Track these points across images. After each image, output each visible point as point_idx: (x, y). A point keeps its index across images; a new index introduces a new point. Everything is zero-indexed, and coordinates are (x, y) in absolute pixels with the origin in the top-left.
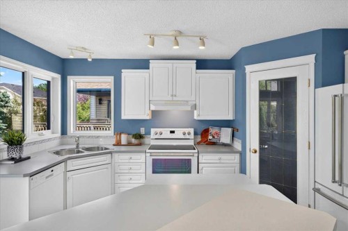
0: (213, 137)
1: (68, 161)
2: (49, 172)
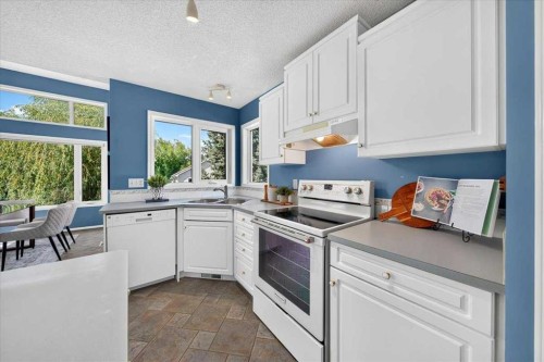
0: (428, 207)
1: (186, 209)
2: (144, 215)
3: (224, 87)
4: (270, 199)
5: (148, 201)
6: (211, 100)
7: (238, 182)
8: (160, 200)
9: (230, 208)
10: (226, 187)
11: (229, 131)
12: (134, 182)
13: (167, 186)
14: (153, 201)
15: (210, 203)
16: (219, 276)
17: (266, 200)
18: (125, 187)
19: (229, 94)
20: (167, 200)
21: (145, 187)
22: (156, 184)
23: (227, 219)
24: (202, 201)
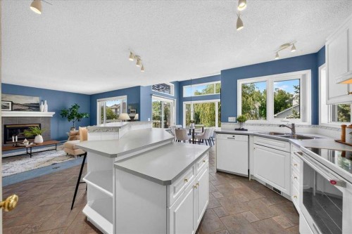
1: (255, 137)
2: (231, 136)
3: (289, 45)
4: (347, 141)
5: (236, 129)
6: (277, 59)
7: (316, 120)
8: (243, 130)
9: (288, 141)
10: (293, 125)
11: (304, 76)
12: (231, 119)
13: (246, 122)
14: (239, 129)
15: (275, 135)
16: (279, 192)
17: (343, 141)
18: (227, 121)
19: (294, 48)
20: (247, 130)
21: (236, 122)
22: (241, 120)
23: (285, 149)
24: (271, 133)
